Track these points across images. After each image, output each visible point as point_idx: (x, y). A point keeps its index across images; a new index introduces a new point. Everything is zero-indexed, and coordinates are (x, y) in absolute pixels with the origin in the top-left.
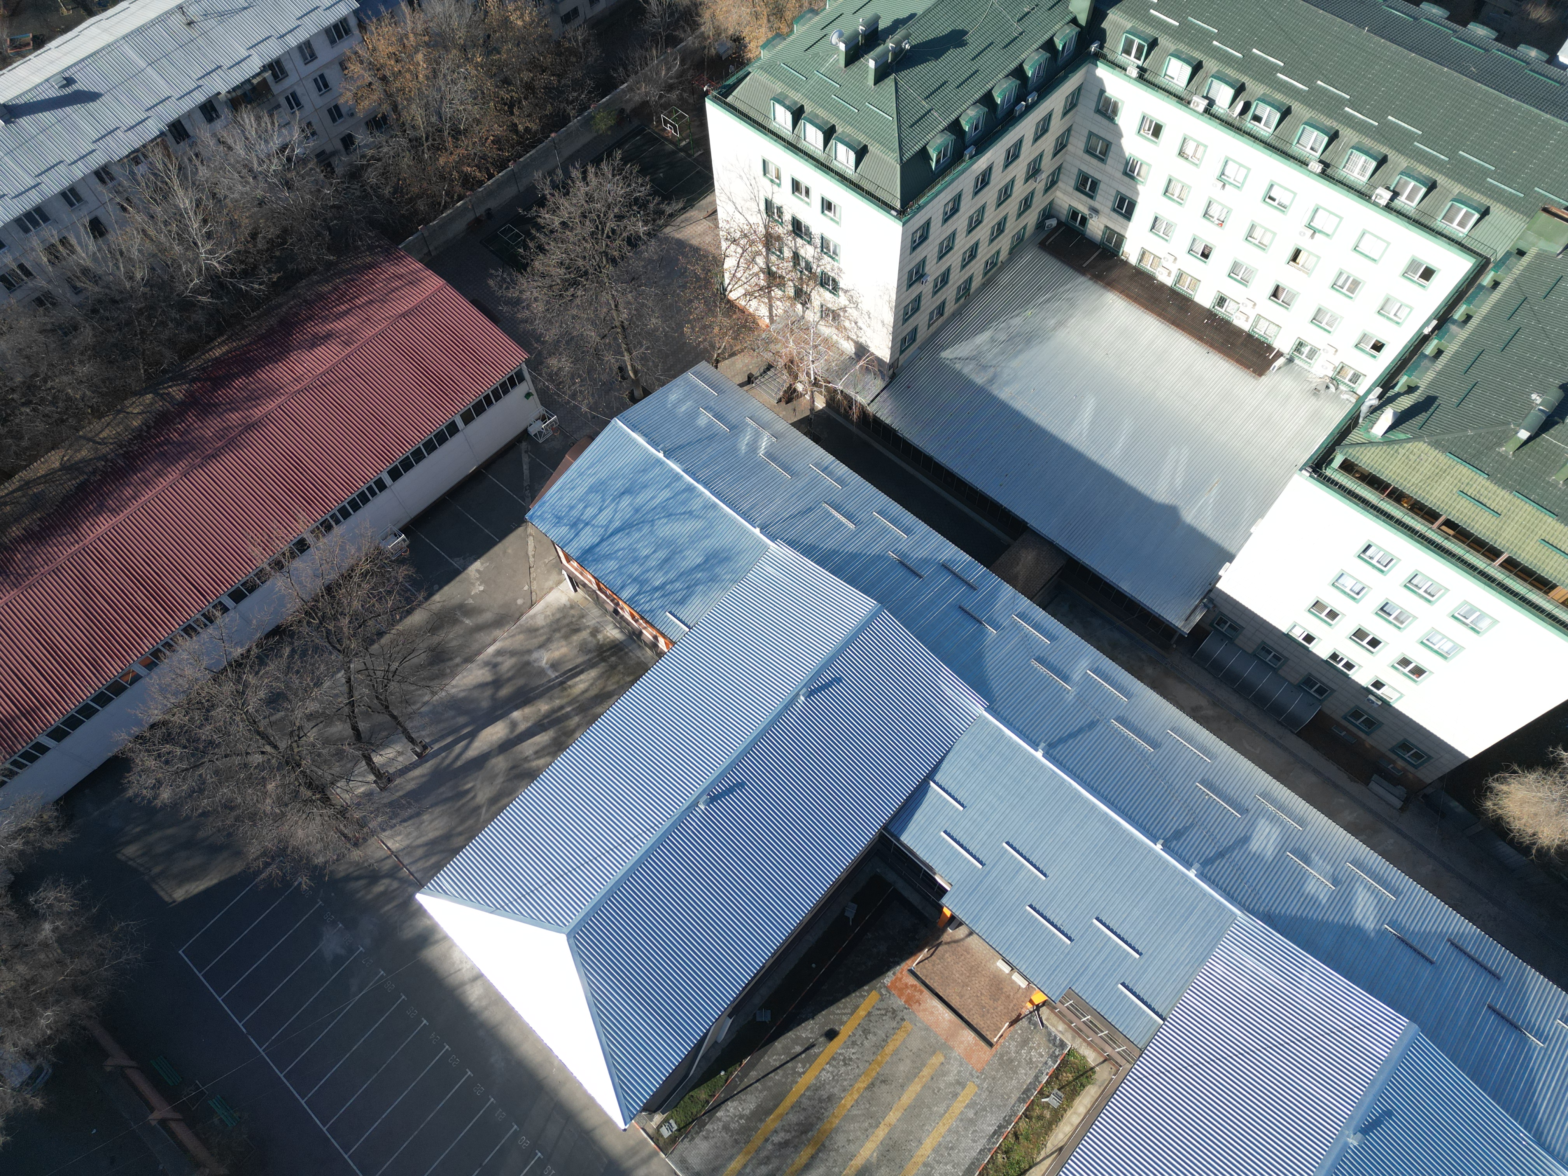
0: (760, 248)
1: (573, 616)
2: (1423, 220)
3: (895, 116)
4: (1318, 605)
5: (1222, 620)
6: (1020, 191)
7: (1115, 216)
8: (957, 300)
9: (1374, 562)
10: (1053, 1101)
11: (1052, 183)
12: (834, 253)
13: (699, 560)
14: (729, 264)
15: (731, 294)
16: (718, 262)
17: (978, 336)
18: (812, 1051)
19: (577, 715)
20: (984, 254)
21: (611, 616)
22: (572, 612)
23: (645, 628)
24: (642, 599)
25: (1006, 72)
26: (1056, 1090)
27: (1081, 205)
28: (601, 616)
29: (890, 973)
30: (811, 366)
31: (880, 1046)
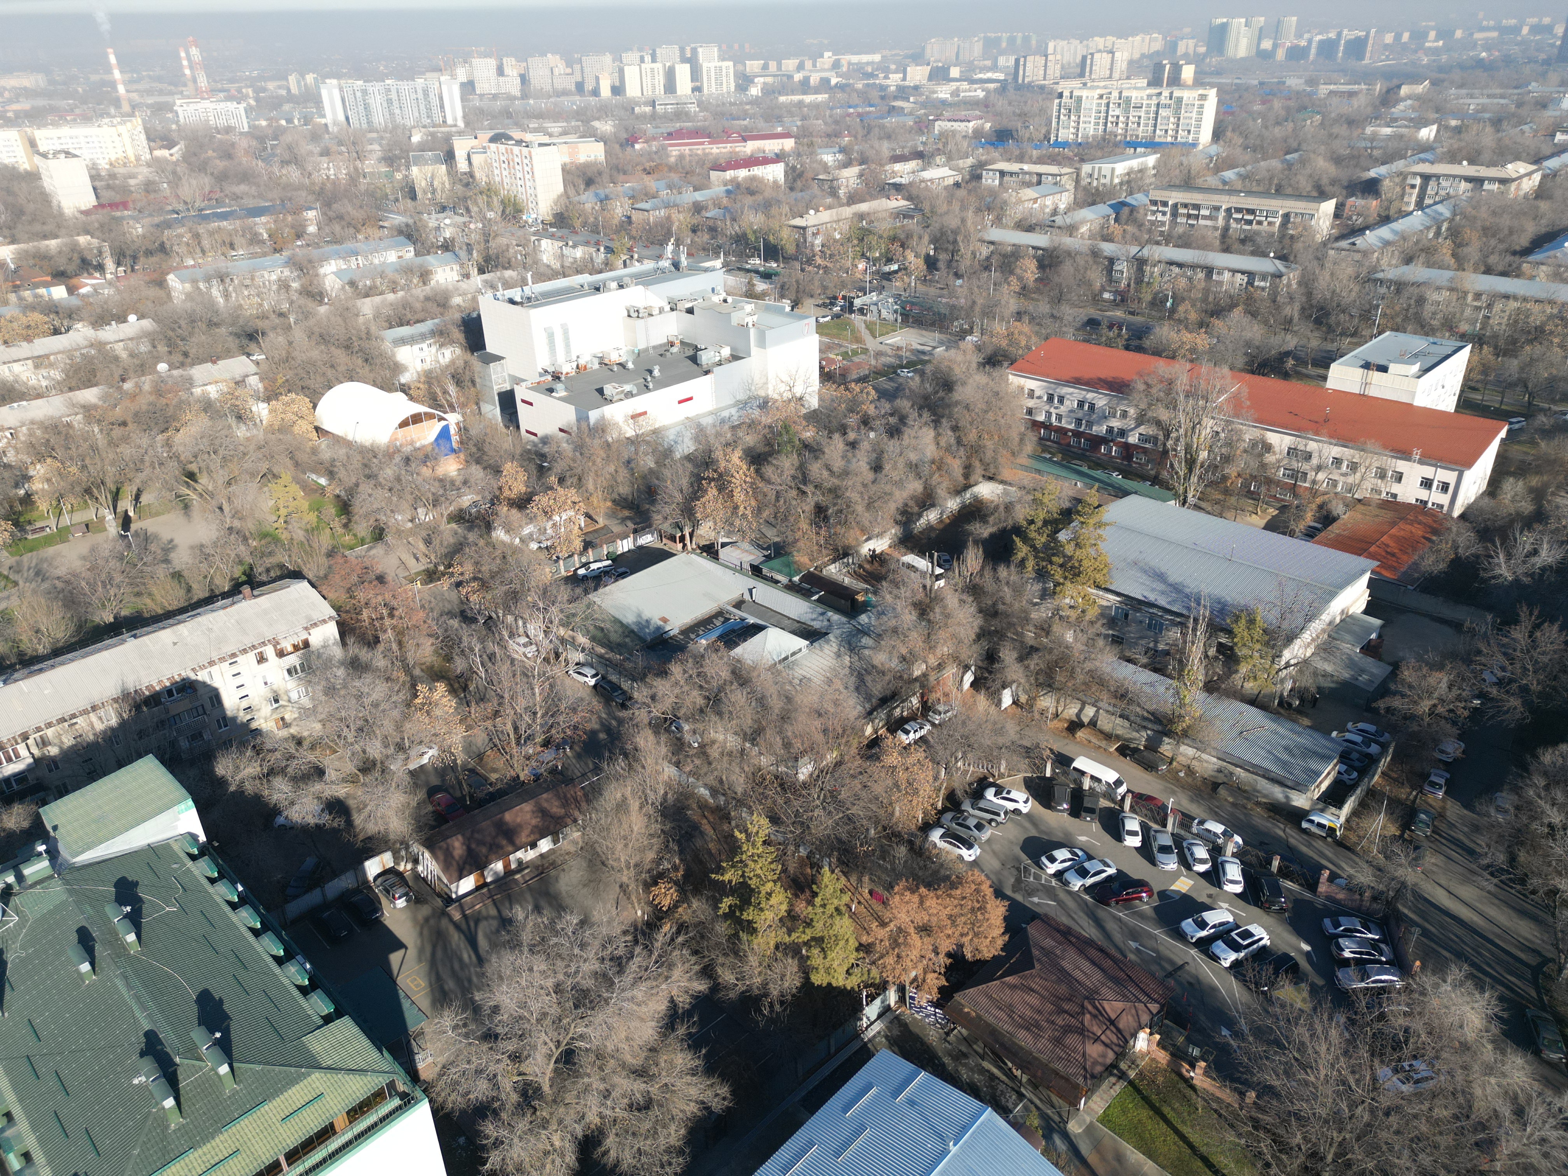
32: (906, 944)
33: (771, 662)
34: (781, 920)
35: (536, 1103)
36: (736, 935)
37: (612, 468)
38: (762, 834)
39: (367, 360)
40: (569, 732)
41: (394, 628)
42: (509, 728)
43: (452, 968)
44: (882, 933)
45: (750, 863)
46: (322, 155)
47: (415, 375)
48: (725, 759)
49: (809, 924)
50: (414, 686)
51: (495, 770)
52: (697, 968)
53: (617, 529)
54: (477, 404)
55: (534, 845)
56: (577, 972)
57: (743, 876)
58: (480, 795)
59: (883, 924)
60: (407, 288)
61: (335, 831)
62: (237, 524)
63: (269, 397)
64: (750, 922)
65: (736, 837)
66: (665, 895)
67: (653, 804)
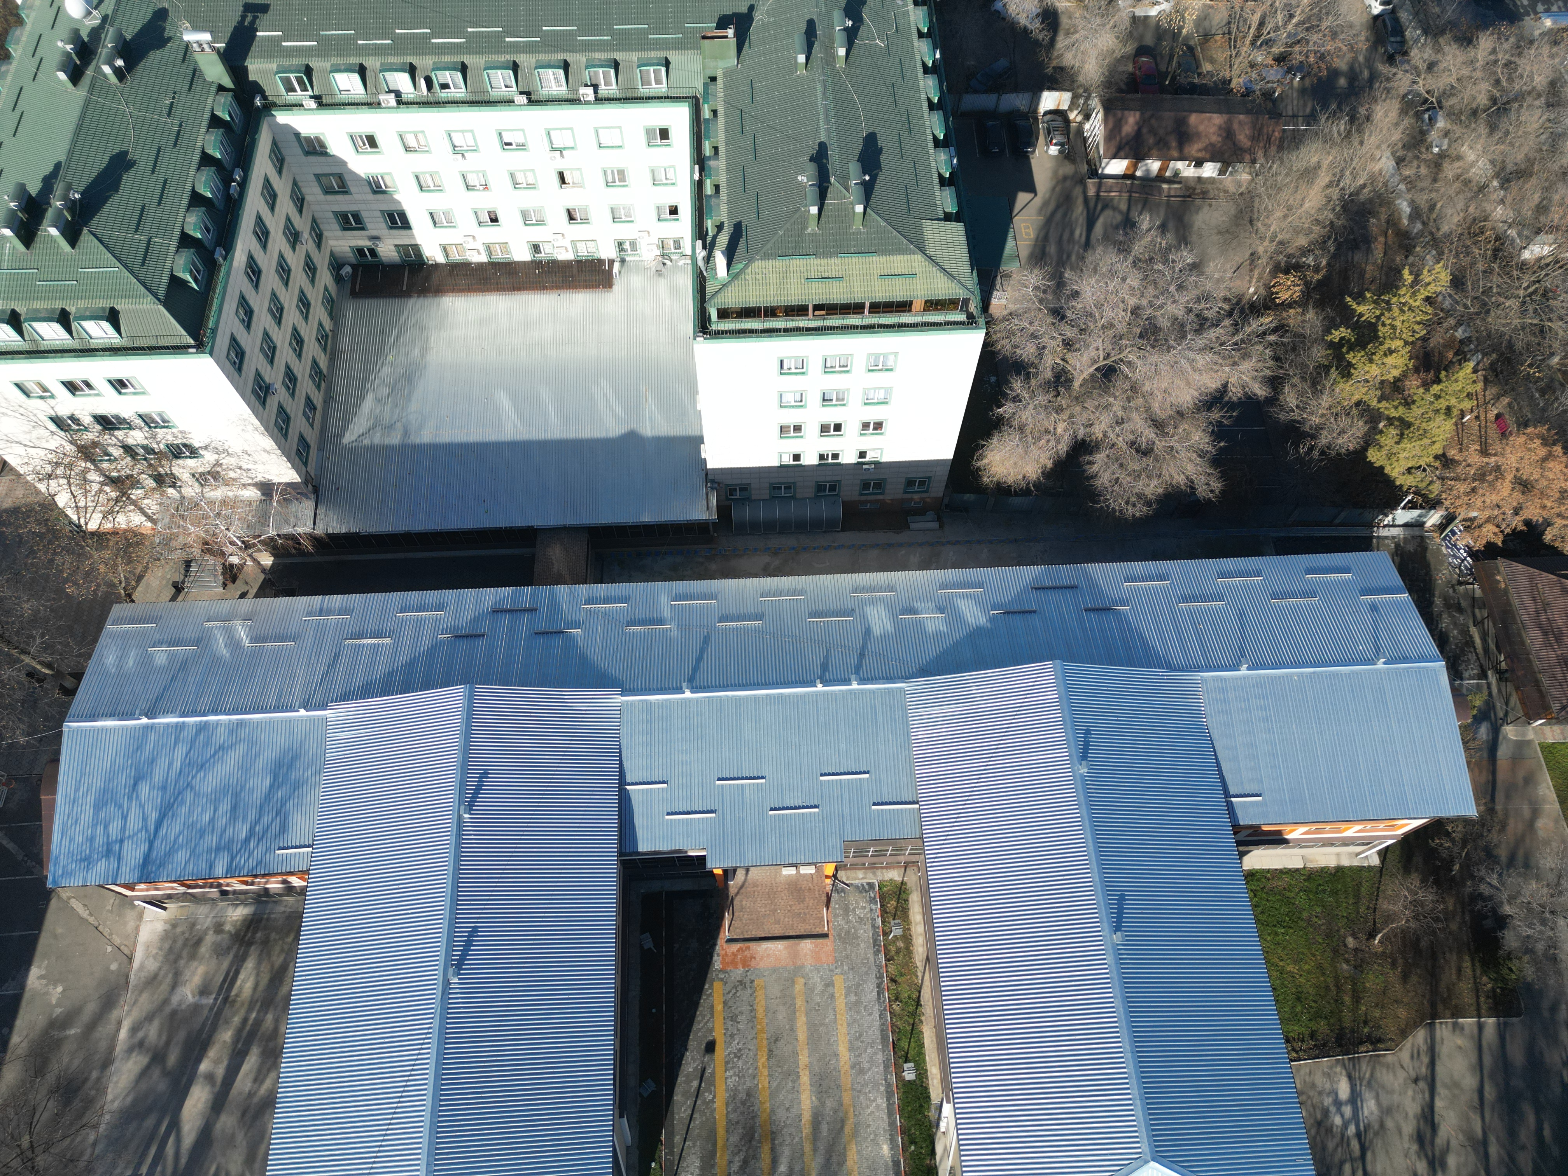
0: (83, 465)
1: (183, 933)
2: (629, 95)
3: (118, 264)
4: (783, 429)
5: (732, 491)
6: (295, 261)
7: (396, 232)
8: (318, 387)
9: (793, 370)
10: (897, 931)
11: (318, 237)
12: (164, 421)
13: (268, 782)
14: (63, 500)
15: (89, 527)
16: (49, 505)
17: (363, 405)
18: (707, 1075)
19: (266, 1013)
20: (309, 333)
21: (222, 900)
22: (179, 930)
23: (266, 883)
24: (241, 860)
25: (194, 166)
26: (892, 922)
27: (360, 240)
28: (212, 909)
29: (715, 958)
30: (230, 534)
31: (752, 1019)
32: (1492, 485)
34: (1382, 382)
36: (1327, 369)
38: (1432, 288)
40: (1312, 59)
42: (1255, 19)
43: (1061, 236)
44: (1476, 459)
45: (1396, 309)
48: (1457, 185)
49: (1408, 403)
51: (1212, 61)
52: (1268, 373)
55: (1199, 164)
56: (1161, 307)
57: (1378, 318)
58: (1182, 80)
59: (1484, 452)
64: (1350, 365)
65: (1401, 275)
66: (1289, 288)
67: (1343, 189)
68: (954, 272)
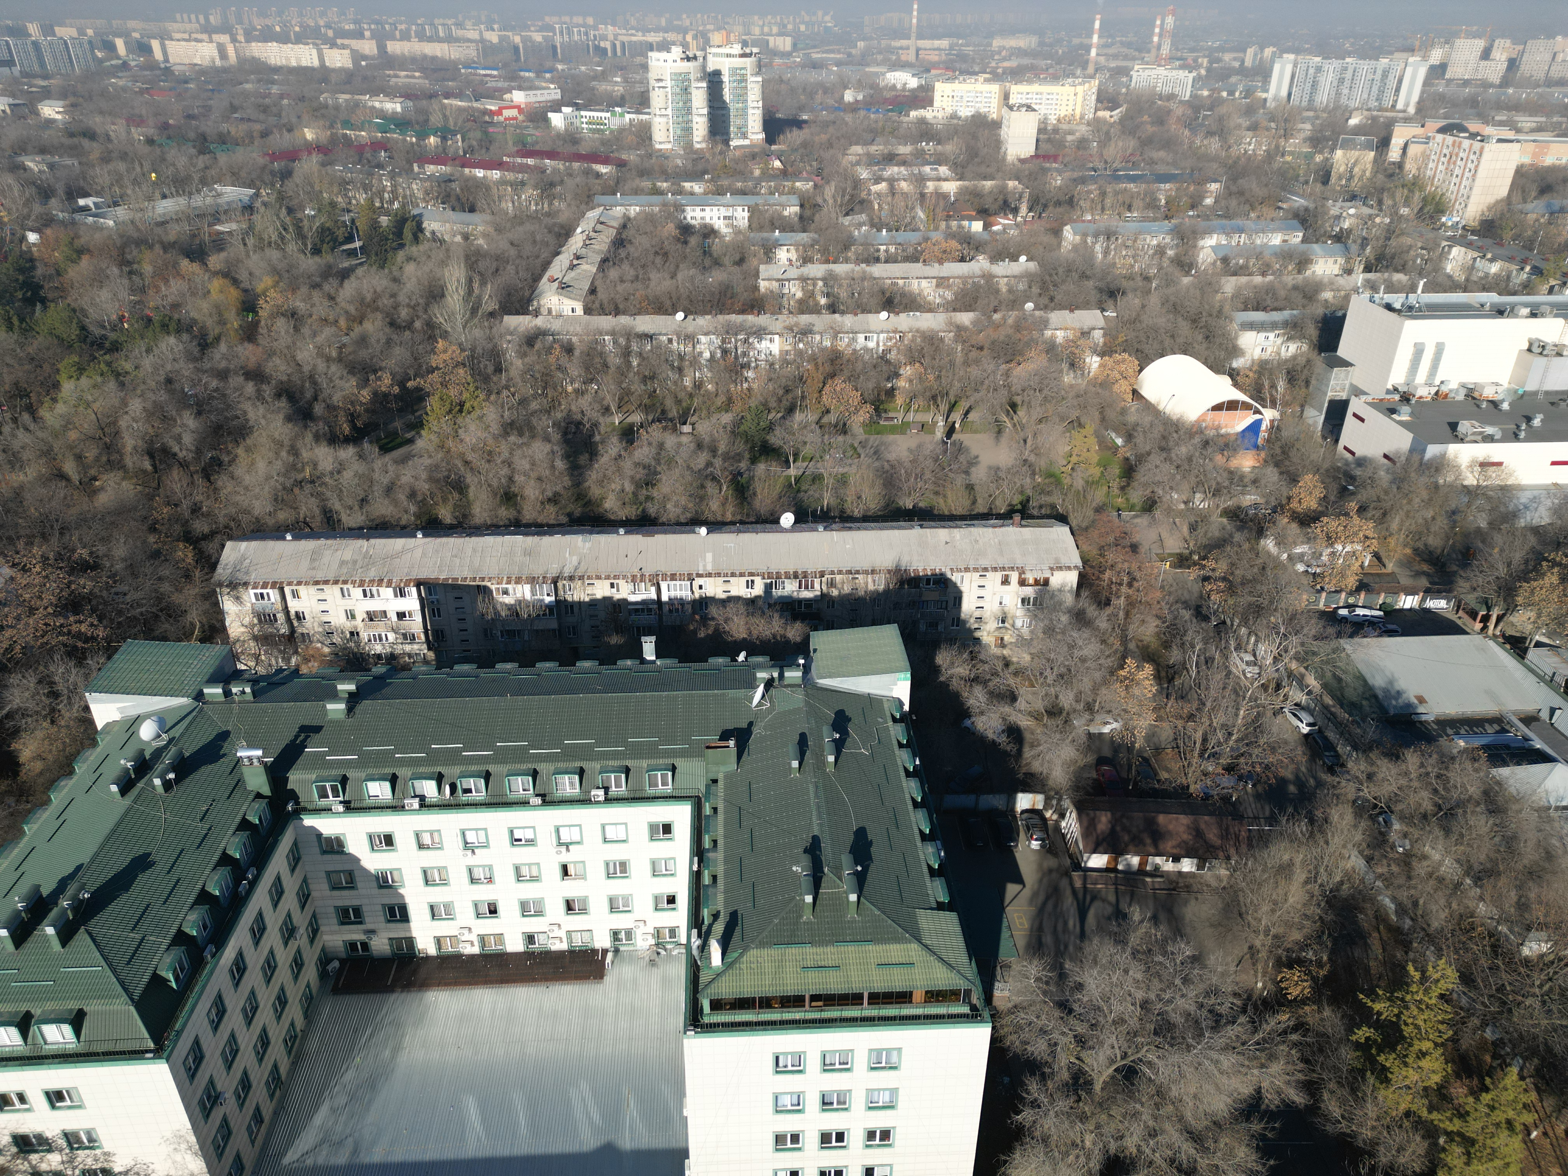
2: (637, 796)
3: (103, 963)
4: (779, 1139)
6: (284, 957)
7: (392, 925)
8: (272, 1096)
9: (790, 1068)
11: (314, 932)
12: (91, 1140)
20: (277, 1034)
27: (355, 934)
33: (1544, 803)
34: (1426, 1089)
35: (1083, 1094)
36: (1362, 1072)
37: (1429, 514)
38: (1443, 985)
39: (1207, 337)
40: (1258, 769)
41: (1128, 597)
42: (1199, 736)
43: (1055, 927)
45: (1413, 1007)
46: (1248, 129)
47: (1249, 363)
48: (1432, 882)
49: (1463, 1115)
50: (1124, 657)
51: (1168, 770)
52: (1301, 1076)
53: (1405, 581)
54: (1302, 406)
55: (1176, 859)
56: (1170, 1001)
57: (1398, 1016)
58: (1144, 786)
60: (1279, 273)
61: (1006, 754)
62: (1032, 458)
63: (1105, 352)
64: (1384, 1069)
65: (1407, 972)
66: (1297, 984)
67: (1321, 885)
68: (952, 961)
